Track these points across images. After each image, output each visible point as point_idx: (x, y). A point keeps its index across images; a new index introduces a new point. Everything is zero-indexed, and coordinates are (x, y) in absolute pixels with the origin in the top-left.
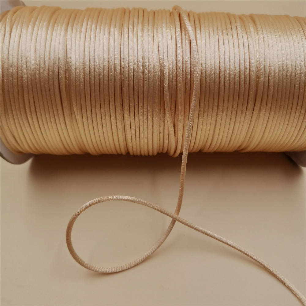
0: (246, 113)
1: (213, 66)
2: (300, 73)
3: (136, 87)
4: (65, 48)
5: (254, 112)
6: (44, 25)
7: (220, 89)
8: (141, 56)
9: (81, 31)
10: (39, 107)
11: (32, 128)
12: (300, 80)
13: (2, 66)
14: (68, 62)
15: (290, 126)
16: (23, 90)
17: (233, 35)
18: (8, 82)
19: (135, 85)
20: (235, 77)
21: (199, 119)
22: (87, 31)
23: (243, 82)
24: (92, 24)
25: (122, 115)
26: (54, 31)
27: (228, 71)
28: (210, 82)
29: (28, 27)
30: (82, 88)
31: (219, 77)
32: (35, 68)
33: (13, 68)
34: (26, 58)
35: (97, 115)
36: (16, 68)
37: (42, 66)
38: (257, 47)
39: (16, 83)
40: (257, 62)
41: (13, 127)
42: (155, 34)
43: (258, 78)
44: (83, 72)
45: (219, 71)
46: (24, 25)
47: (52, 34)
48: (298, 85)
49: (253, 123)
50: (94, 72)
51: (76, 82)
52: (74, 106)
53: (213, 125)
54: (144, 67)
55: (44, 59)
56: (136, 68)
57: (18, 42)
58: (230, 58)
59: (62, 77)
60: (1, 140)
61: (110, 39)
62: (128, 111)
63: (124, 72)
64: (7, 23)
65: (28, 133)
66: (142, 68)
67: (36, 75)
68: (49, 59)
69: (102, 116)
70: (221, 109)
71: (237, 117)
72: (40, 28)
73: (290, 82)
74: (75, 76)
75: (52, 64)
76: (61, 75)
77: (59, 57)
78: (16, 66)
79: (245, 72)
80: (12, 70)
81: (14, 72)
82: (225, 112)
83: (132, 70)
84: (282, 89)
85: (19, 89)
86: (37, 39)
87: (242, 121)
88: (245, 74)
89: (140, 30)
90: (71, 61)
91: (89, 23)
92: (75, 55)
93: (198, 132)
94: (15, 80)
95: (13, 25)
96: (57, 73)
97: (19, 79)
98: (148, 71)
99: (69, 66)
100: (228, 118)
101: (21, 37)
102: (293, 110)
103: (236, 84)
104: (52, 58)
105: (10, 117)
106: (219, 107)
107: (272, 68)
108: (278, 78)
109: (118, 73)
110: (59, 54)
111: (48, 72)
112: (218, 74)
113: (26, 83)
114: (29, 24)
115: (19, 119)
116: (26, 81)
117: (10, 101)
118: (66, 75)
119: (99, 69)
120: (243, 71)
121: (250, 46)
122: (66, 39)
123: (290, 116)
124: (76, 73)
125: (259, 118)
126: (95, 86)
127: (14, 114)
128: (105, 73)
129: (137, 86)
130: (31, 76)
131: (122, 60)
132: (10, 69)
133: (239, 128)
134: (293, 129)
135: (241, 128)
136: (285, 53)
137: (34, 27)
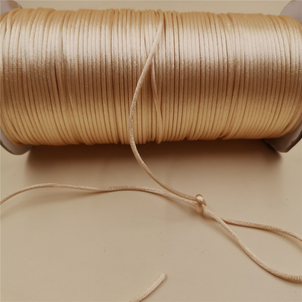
0: (226, 98)
1: (195, 56)
2: (273, 62)
3: (125, 76)
4: (61, 42)
5: (233, 98)
6: (42, 22)
7: (202, 76)
8: (130, 48)
9: (75, 27)
10: (37, 96)
11: (30, 116)
12: (273, 68)
13: (3, 59)
14: (64, 54)
15: (266, 111)
16: (22, 80)
17: (212, 30)
18: (9, 73)
19: (125, 75)
20: (214, 66)
21: (184, 106)
22: (81, 27)
23: (221, 70)
24: (85, 21)
25: (114, 102)
26: (51, 28)
27: (208, 61)
28: (192, 71)
29: (27, 24)
30: (77, 78)
31: (201, 66)
32: (34, 61)
33: (13, 61)
34: (25, 52)
35: (90, 103)
36: (16, 61)
37: (40, 58)
38: (234, 40)
39: (16, 74)
40: (234, 53)
41: (13, 115)
42: (142, 29)
43: (235, 67)
44: (77, 63)
45: (200, 61)
46: (23, 23)
47: (49, 30)
48: (272, 72)
49: (232, 108)
50: (87, 63)
51: (71, 72)
52: (69, 95)
53: (196, 111)
54: (132, 58)
55: (42, 52)
56: (125, 59)
57: (18, 38)
58: (210, 50)
59: (58, 68)
60: (1, 129)
61: (102, 34)
62: (119, 98)
63: (114, 63)
64: (7, 21)
65: (26, 121)
66: (130, 59)
67: (34, 66)
68: (46, 52)
69: (95, 103)
70: (203, 96)
71: (218, 102)
72: (37, 25)
73: (264, 69)
74: (70, 67)
75: (48, 56)
76: (57, 66)
77: (55, 50)
78: (16, 59)
79: (223, 61)
80: (13, 62)
81: (14, 64)
82: (207, 98)
83: (122, 60)
84: (257, 76)
85: (19, 79)
86: (35, 34)
87: (223, 106)
88: (223, 63)
89: (128, 26)
90: (66, 53)
91: (83, 20)
92: (70, 48)
93: (183, 117)
94: (15, 72)
95: (13, 23)
96: (54, 65)
97: (19, 70)
98: (136, 62)
99: (65, 58)
100: (210, 104)
101: (21, 34)
102: (268, 96)
103: (216, 72)
104: (49, 51)
105: (10, 106)
106: (201, 93)
107: (248, 57)
108: (254, 66)
109: (109, 63)
110: (55, 48)
111: (46, 64)
112: (199, 64)
113: (25, 74)
114: (28, 22)
115: (19, 107)
116: (25, 72)
117: (10, 91)
118: (61, 66)
119: (92, 61)
120: (221, 61)
121: (227, 38)
122: (61, 35)
123: (266, 101)
124: (71, 64)
125: (238, 103)
126: (88, 76)
127: (14, 104)
128: (97, 64)
129: (127, 75)
130: (30, 67)
131: (113, 52)
132: (10, 62)
133: (220, 113)
134: (269, 113)
135: (222, 114)
136: (259, 44)
137: (32, 25)
